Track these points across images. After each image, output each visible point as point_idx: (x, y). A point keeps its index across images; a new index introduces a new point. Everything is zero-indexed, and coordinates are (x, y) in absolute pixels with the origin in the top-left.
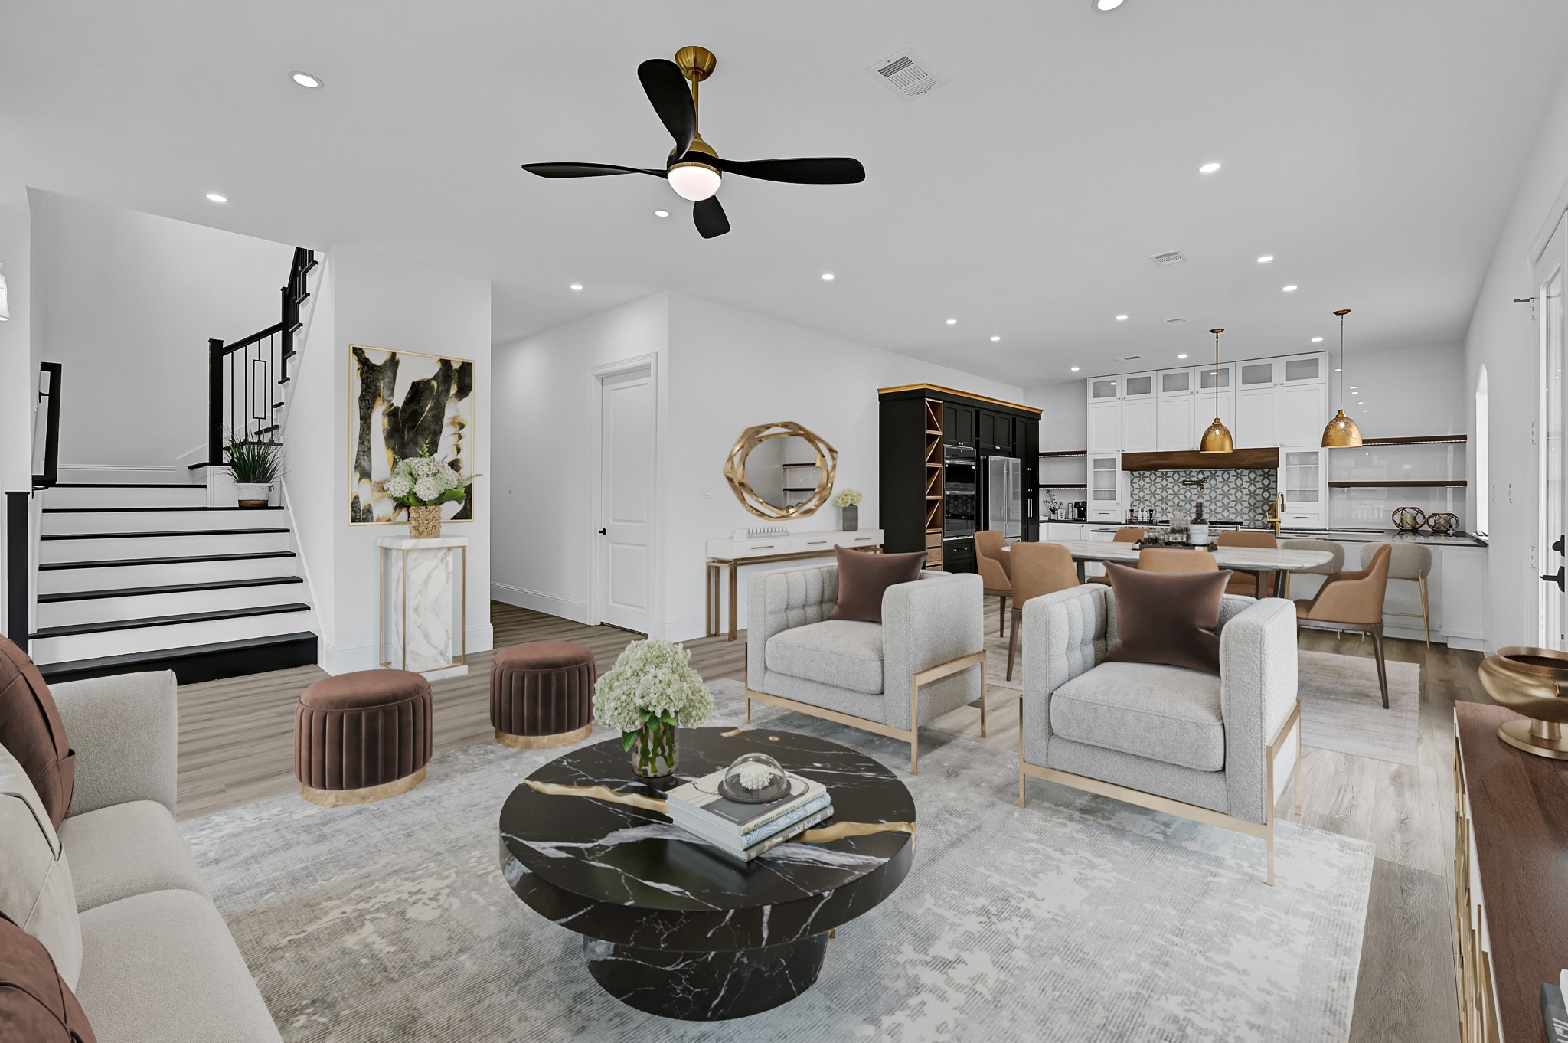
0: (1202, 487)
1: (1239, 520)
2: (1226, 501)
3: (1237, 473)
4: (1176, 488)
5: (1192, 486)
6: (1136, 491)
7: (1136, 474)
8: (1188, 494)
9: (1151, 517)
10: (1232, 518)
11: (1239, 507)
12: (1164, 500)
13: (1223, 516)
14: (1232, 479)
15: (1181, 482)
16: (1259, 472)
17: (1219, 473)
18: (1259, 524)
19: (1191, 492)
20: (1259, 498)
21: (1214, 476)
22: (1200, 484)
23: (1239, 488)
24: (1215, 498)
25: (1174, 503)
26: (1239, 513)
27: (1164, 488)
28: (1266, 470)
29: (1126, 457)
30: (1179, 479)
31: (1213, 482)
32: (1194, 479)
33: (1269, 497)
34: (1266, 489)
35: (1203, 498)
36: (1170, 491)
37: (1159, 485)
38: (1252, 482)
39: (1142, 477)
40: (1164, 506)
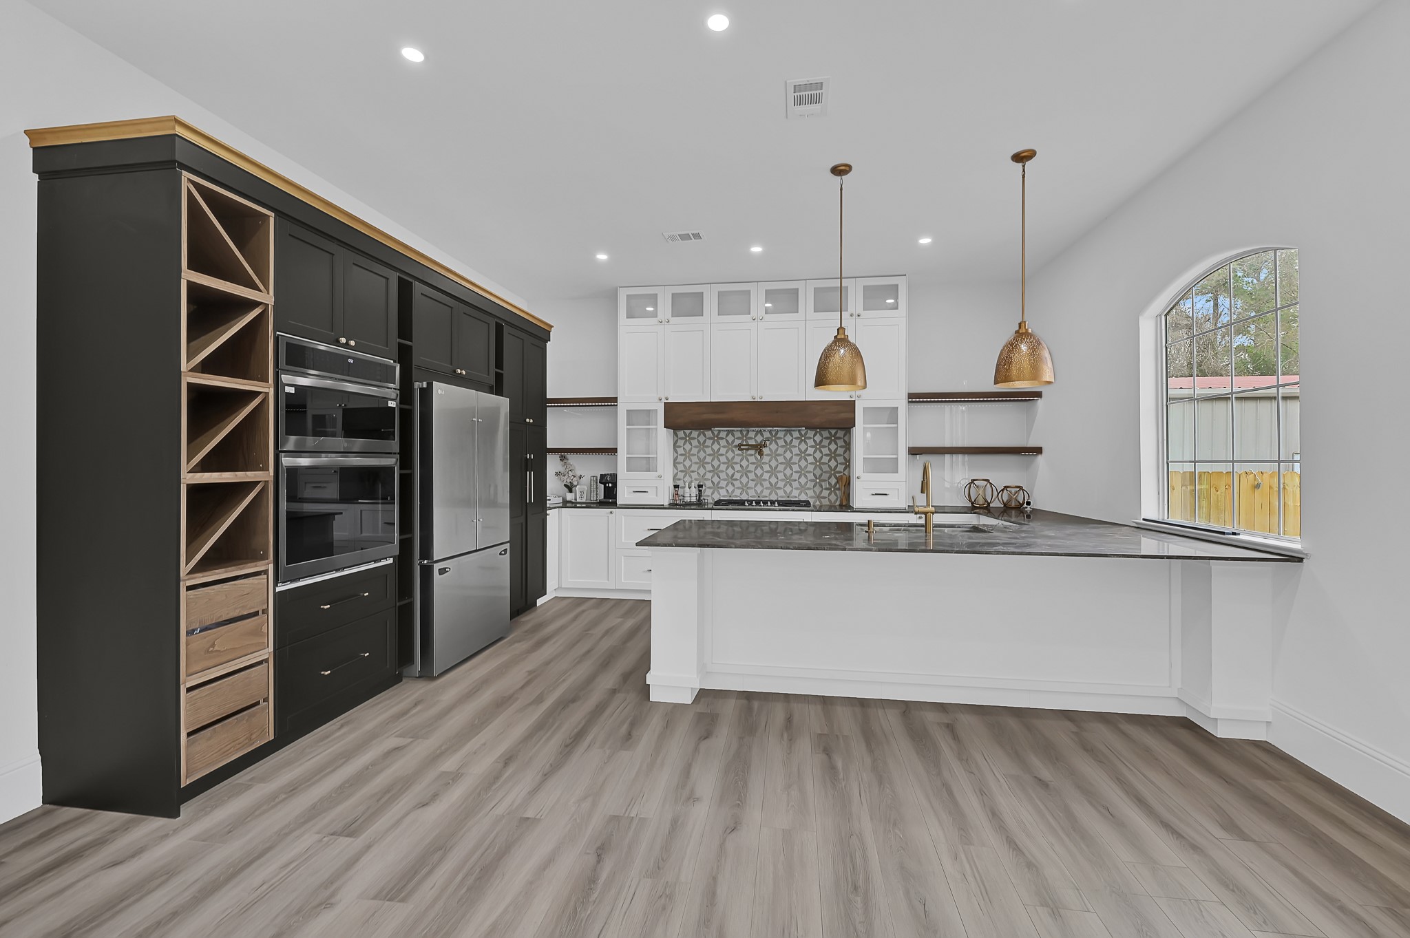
0: (761, 454)
1: (803, 497)
2: (788, 472)
3: (800, 434)
4: (730, 455)
5: (750, 453)
6: (681, 459)
7: (681, 434)
8: (744, 463)
9: (700, 495)
10: (796, 495)
11: (803, 480)
12: (715, 471)
13: (785, 492)
14: (796, 442)
15: (736, 446)
16: (825, 433)
17: (781, 434)
18: (825, 502)
19: (748, 461)
20: (826, 468)
21: (775, 437)
22: (759, 448)
23: (803, 455)
24: (776, 468)
25: (727, 475)
26: (803, 488)
27: (716, 455)
28: (833, 432)
29: (670, 408)
30: (733, 441)
31: (773, 446)
32: (752, 442)
33: (836, 467)
34: (832, 455)
35: (762, 468)
36: (723, 459)
37: (709, 451)
38: (818, 446)
39: (688, 439)
40: (716, 480)
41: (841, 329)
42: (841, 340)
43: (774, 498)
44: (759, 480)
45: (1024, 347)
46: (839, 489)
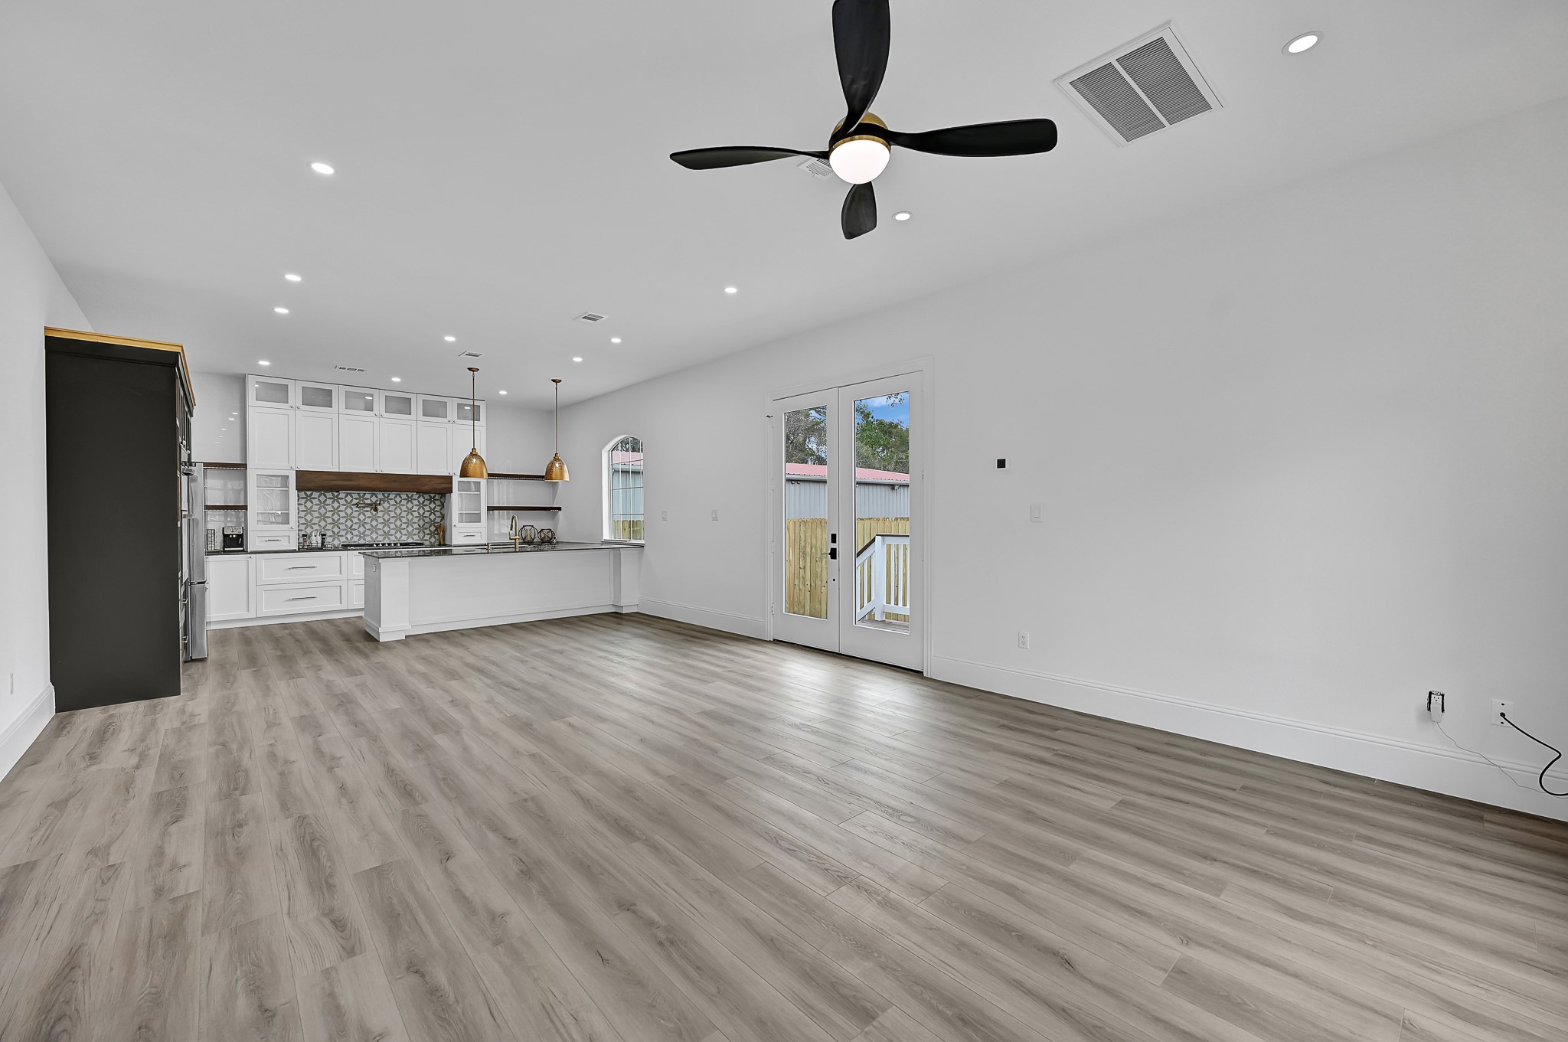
0: (376, 510)
1: (410, 540)
2: (398, 523)
3: (408, 496)
4: (349, 511)
5: (366, 509)
6: (304, 514)
7: (302, 494)
8: (362, 517)
9: (322, 542)
10: (404, 539)
11: (410, 529)
12: (335, 523)
13: (396, 537)
14: (404, 502)
15: (354, 505)
16: (427, 497)
17: (392, 496)
18: (427, 542)
19: (364, 515)
20: (427, 520)
21: (388, 499)
22: (374, 506)
23: (410, 511)
24: (388, 520)
25: (346, 526)
26: (409, 534)
27: (336, 511)
28: (432, 495)
29: (301, 475)
30: (352, 501)
31: (386, 505)
32: (368, 502)
33: (435, 519)
34: (432, 511)
35: (377, 521)
36: (342, 514)
37: (329, 508)
38: (421, 505)
39: (309, 498)
40: (336, 530)
41: (475, 447)
42: (474, 454)
43: (387, 541)
44: (374, 529)
45: (557, 465)
46: (438, 534)
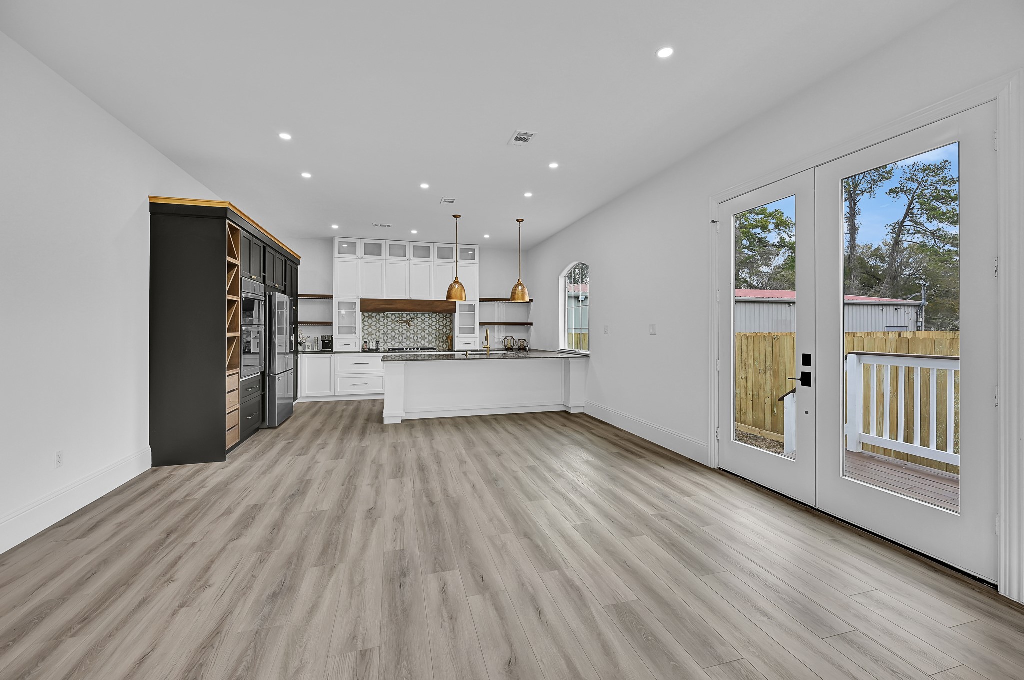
0: (409, 325)
1: (430, 346)
2: (423, 334)
3: (429, 315)
4: (393, 325)
5: (404, 324)
6: (366, 328)
7: (366, 314)
8: (401, 330)
9: (377, 346)
10: (427, 345)
11: (430, 338)
12: (385, 334)
13: (422, 344)
14: (427, 319)
15: (396, 321)
16: (441, 315)
17: (420, 315)
18: (441, 348)
19: (403, 328)
20: (441, 332)
21: (416, 317)
22: (408, 322)
23: (431, 326)
24: (417, 332)
25: (392, 336)
26: (430, 342)
27: (386, 325)
28: (445, 314)
29: (363, 301)
30: (395, 319)
31: (416, 321)
32: (405, 319)
33: (446, 331)
34: (445, 326)
35: (410, 332)
36: (390, 328)
37: (382, 323)
38: (438, 321)
39: (370, 317)
40: (386, 338)
41: (457, 277)
42: (456, 282)
43: (416, 346)
44: (408, 338)
45: (520, 288)
46: (448, 342)
